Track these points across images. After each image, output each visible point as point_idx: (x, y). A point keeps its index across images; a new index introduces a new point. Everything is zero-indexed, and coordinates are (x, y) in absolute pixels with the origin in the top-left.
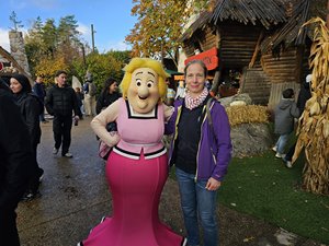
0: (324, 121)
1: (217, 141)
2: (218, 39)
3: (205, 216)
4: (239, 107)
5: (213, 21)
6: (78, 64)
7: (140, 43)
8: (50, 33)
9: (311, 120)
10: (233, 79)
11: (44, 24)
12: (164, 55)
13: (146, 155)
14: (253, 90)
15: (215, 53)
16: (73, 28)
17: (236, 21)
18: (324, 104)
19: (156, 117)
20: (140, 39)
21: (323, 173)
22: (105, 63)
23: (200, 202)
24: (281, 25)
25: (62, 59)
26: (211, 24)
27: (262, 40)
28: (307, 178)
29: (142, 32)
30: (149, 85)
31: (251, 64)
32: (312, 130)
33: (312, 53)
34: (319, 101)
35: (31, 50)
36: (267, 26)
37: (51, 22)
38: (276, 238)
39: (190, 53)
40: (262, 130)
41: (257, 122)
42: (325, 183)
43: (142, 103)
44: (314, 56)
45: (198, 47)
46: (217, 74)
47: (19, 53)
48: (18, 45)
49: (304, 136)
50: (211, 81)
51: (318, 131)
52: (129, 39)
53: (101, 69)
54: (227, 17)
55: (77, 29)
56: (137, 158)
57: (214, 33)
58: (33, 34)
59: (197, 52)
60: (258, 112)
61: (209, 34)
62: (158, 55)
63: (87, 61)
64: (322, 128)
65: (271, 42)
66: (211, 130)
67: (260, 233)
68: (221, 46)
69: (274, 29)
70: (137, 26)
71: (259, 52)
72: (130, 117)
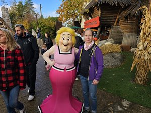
0: (145, 53)
1: (97, 64)
2: (100, 12)
3: (92, 95)
4: (108, 45)
5: (97, 4)
6: (34, 23)
7: (63, 13)
8: (21, 8)
9: (140, 52)
10: (107, 31)
11: (17, 3)
12: (74, 19)
13: (67, 70)
14: (115, 36)
15: (98, 19)
16: (31, 5)
17: (108, 4)
18: (145, 46)
19: (71, 53)
20: (63, 11)
21: (144, 76)
22: (47, 23)
23: (90, 89)
24: (129, 5)
25: (27, 21)
26: (96, 5)
27: (120, 13)
28: (137, 78)
29: (64, 8)
30: (68, 40)
31: (115, 24)
32: (140, 57)
33: (142, 22)
34: (143, 44)
35: (12, 16)
36: (123, 6)
37: (21, 2)
38: (122, 104)
39: (86, 18)
40: (118, 56)
41: (116, 52)
42: (145, 80)
43: (65, 48)
44: (142, 23)
45: (90, 16)
46: (99, 29)
47: (6, 18)
48: (6, 14)
49: (136, 59)
50: (96, 32)
51: (142, 57)
52: (58, 11)
53: (45, 26)
54: (104, 2)
55: (33, 6)
56: (63, 71)
57: (98, 9)
58: (12, 8)
59: (90, 18)
60: (117, 47)
61: (96, 10)
62: (72, 19)
63: (39, 22)
64: (144, 56)
65: (124, 14)
66: (95, 59)
67: (115, 101)
68: (101, 15)
69: (126, 8)
70: (62, 5)
71: (119, 18)
72: (60, 53)
